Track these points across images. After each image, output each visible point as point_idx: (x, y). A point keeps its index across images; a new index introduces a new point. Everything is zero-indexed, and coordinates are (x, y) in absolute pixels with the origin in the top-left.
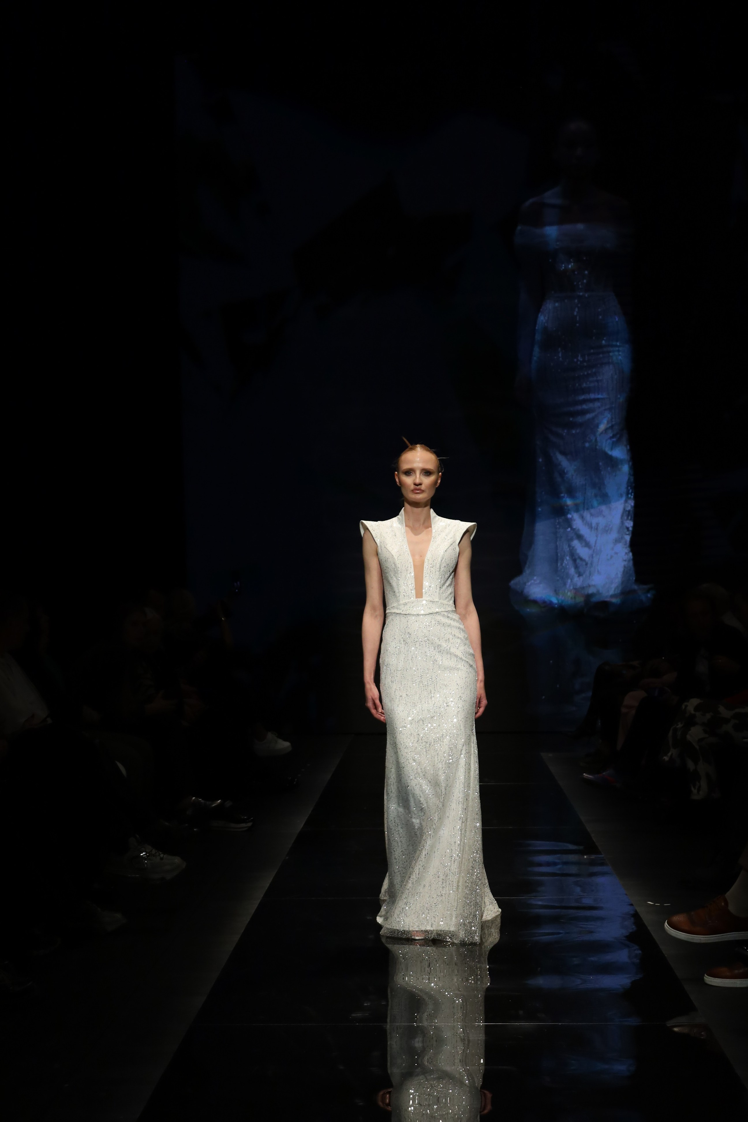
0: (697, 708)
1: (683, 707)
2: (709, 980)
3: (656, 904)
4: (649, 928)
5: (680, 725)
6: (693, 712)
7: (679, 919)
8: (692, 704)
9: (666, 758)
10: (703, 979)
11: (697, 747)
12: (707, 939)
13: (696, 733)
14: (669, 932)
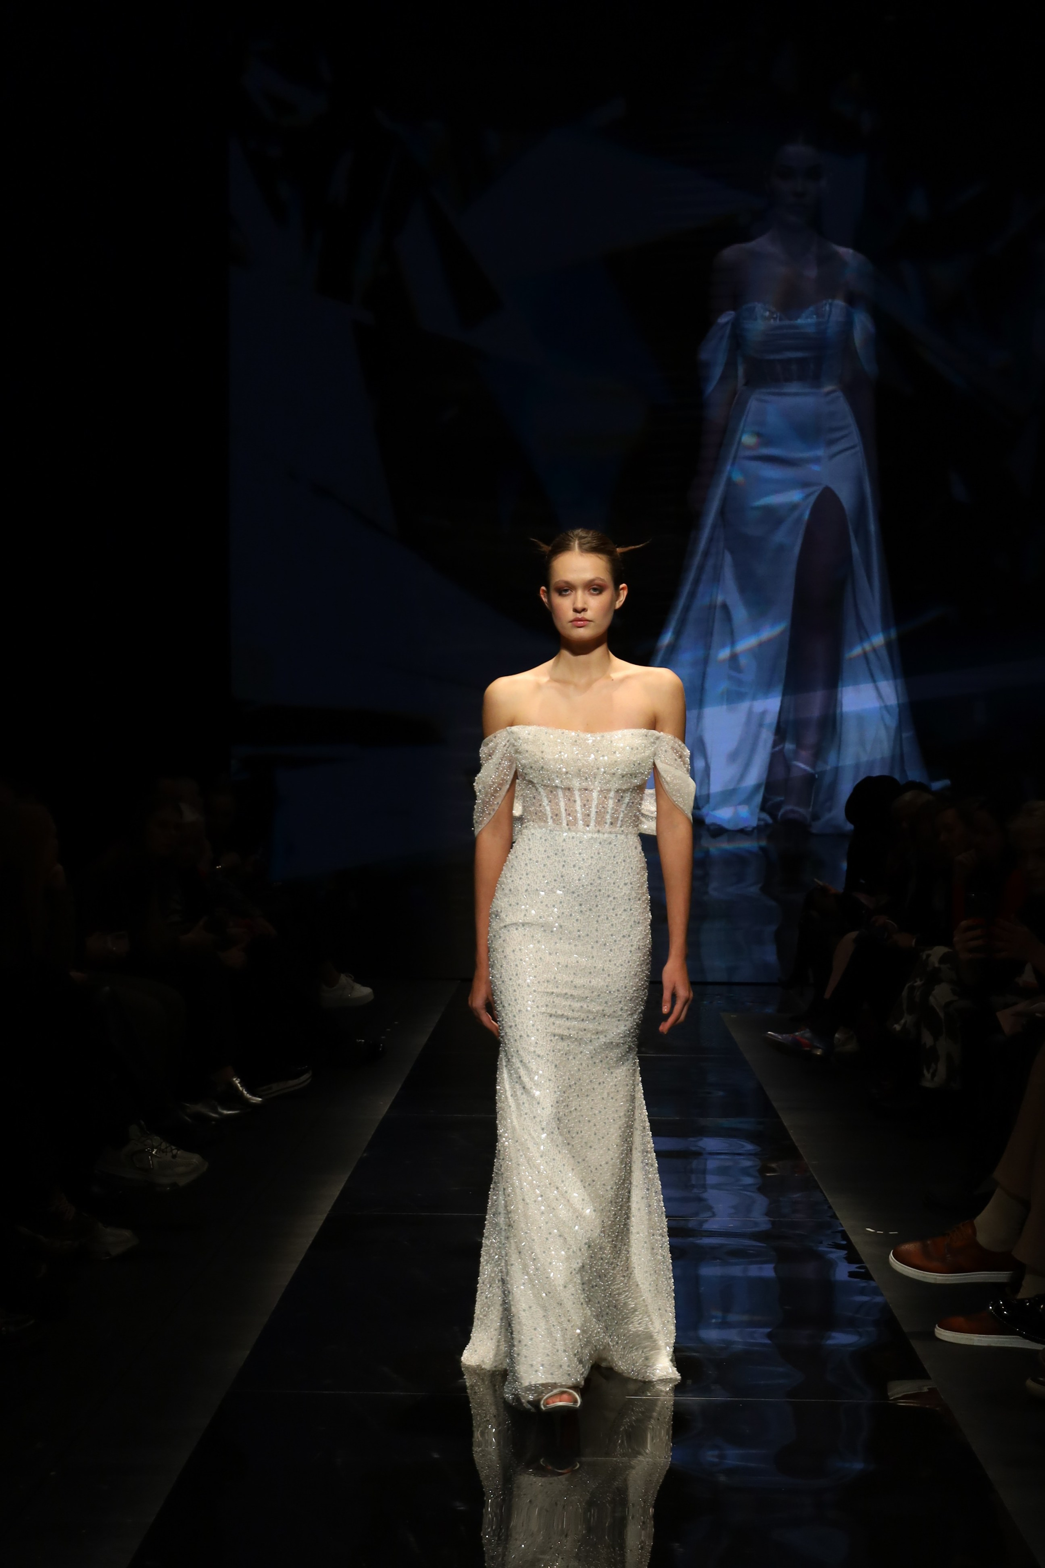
0: (943, 959)
1: (924, 957)
2: (941, 1334)
3: (878, 1232)
5: (918, 983)
6: (937, 965)
7: (909, 1249)
8: (936, 954)
9: (897, 1027)
10: (933, 1332)
11: (942, 1015)
12: (944, 1279)
13: (941, 994)
14: (894, 1267)
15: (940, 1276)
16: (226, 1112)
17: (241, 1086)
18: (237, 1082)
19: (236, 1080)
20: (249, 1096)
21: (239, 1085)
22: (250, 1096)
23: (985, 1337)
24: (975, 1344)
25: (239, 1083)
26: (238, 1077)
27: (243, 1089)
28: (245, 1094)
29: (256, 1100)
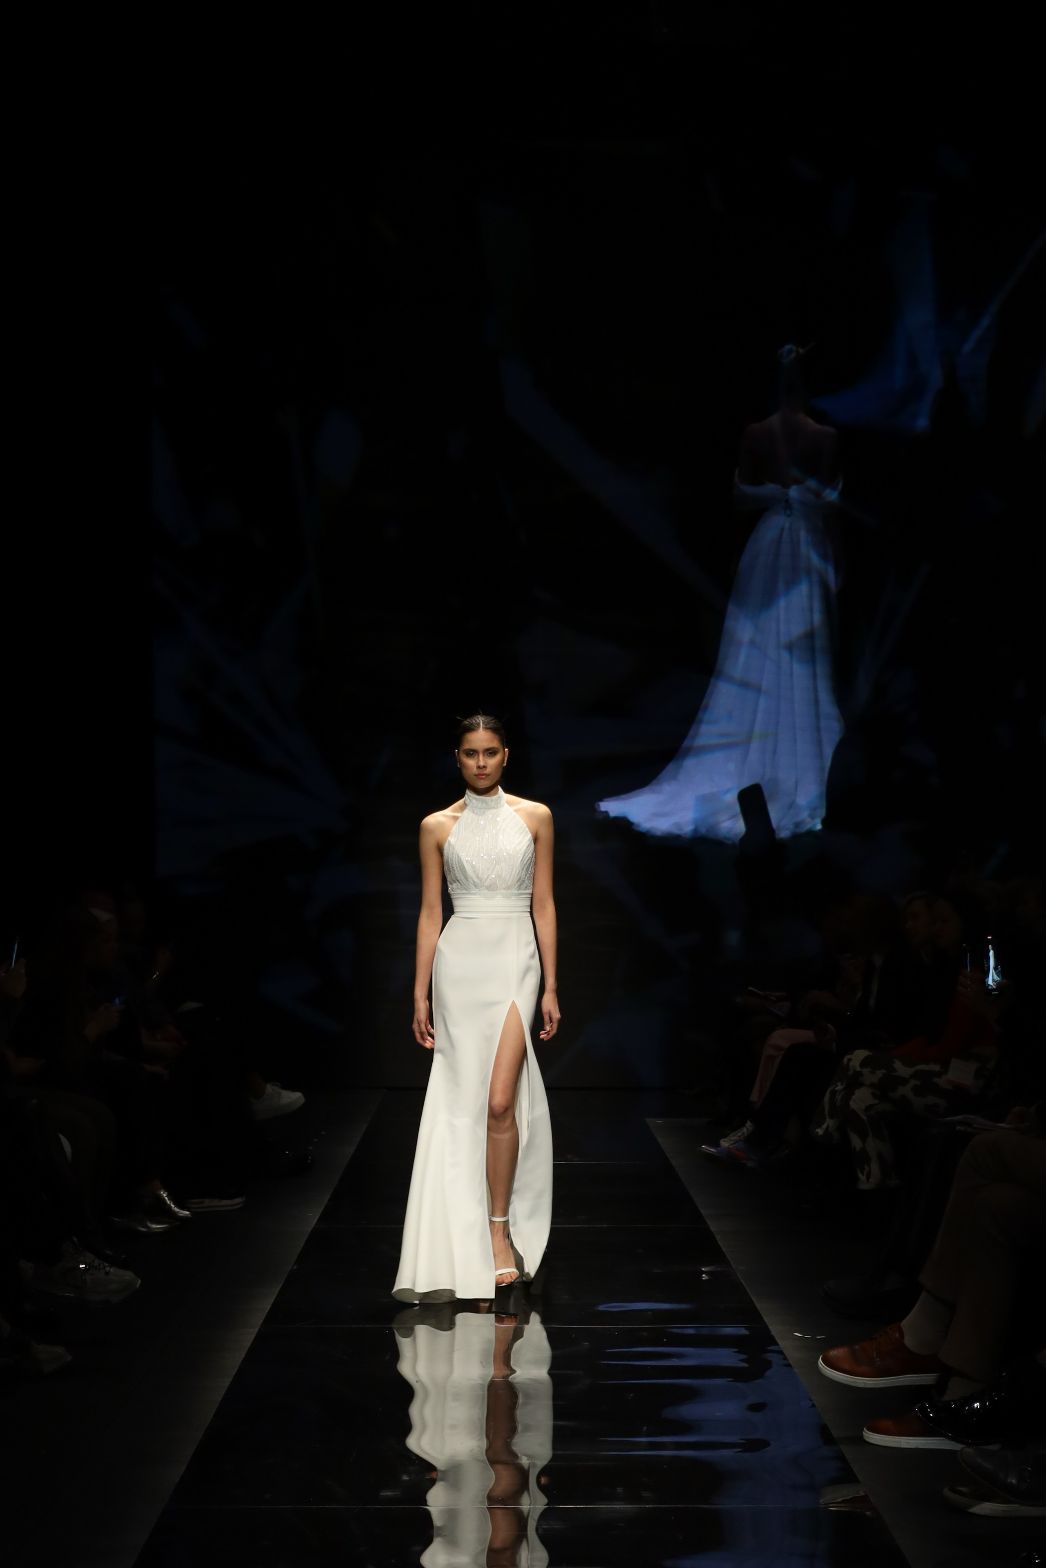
0: (864, 1063)
1: (845, 1060)
2: (871, 1437)
3: (806, 1336)
4: (797, 1370)
5: (840, 1087)
6: (859, 1069)
7: (838, 1354)
8: (857, 1058)
9: (820, 1132)
10: (862, 1436)
11: (865, 1118)
12: (873, 1382)
13: (862, 1098)
14: (823, 1372)
15: (869, 1380)
16: (154, 1226)
17: (169, 1200)
18: (165, 1195)
19: (164, 1193)
20: (176, 1209)
21: (166, 1198)
22: (178, 1210)
23: (913, 1439)
24: (903, 1447)
25: (166, 1196)
26: (166, 1190)
27: (170, 1203)
28: (173, 1208)
29: (184, 1214)
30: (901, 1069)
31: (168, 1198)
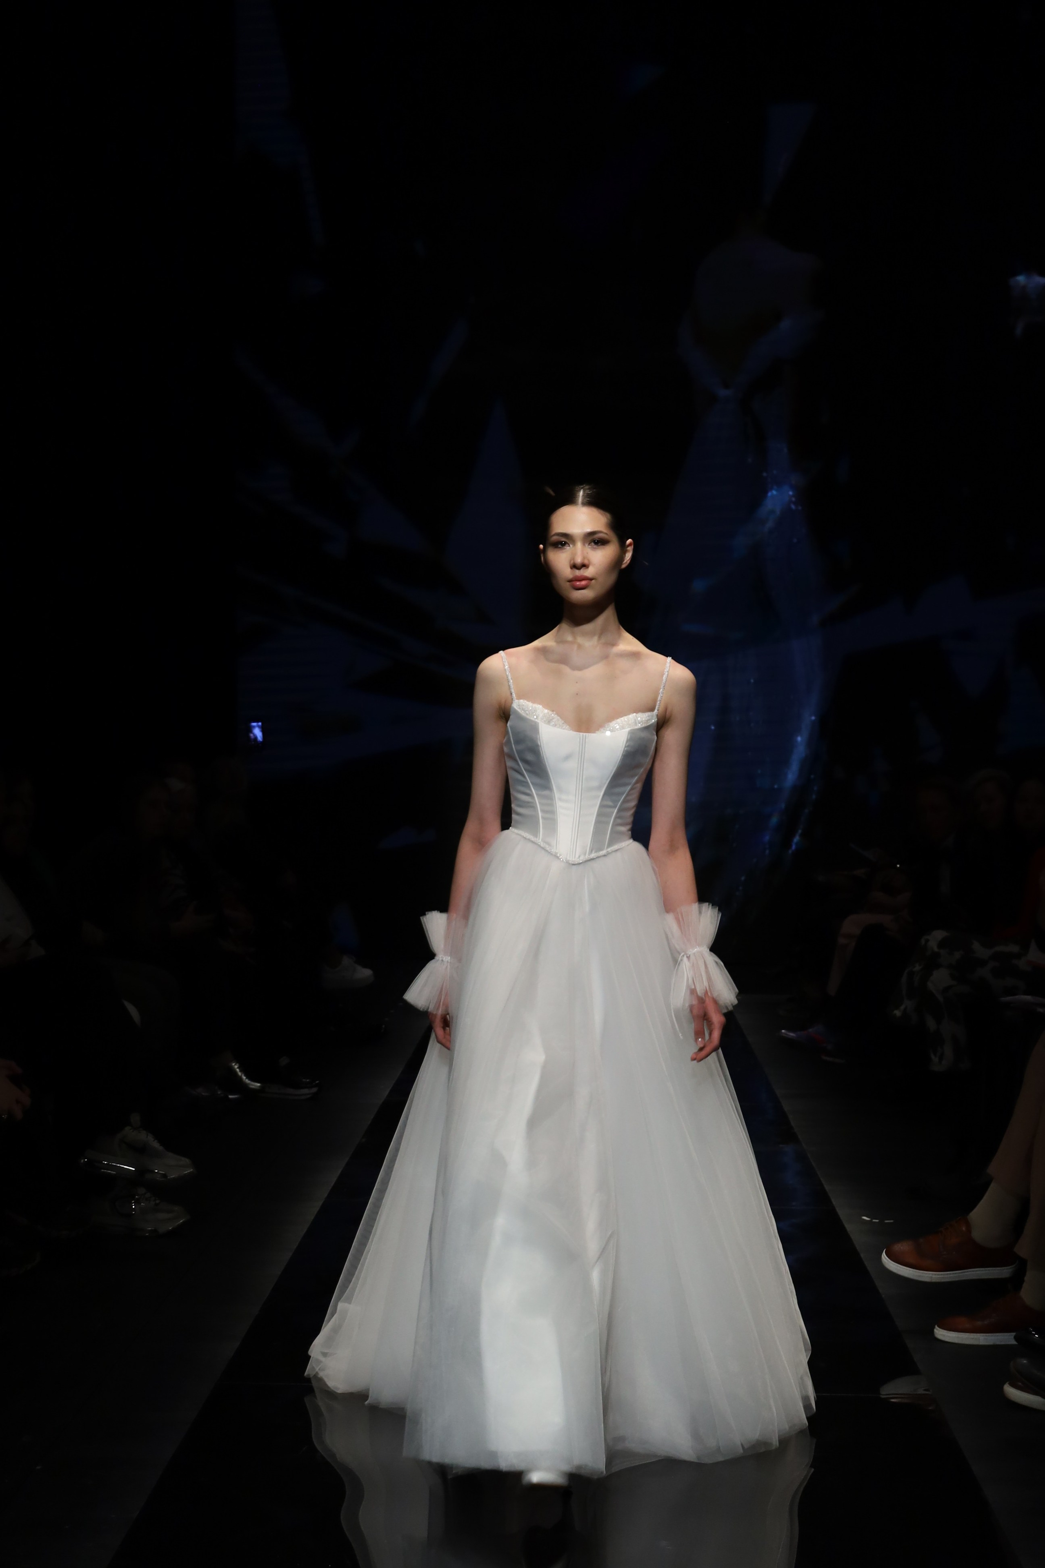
0: (942, 944)
1: (923, 941)
2: (941, 1334)
3: (874, 1220)
4: (862, 1255)
5: (917, 968)
6: (936, 949)
7: (902, 1248)
8: (934, 938)
9: (898, 1013)
10: (932, 1332)
11: (941, 999)
12: (940, 1277)
13: (940, 979)
14: (886, 1266)
17: (240, 1071)
18: (236, 1067)
19: (235, 1065)
20: (247, 1081)
21: (238, 1070)
22: (249, 1082)
26: (237, 1062)
27: (242, 1074)
28: (244, 1080)
29: (255, 1086)
30: (980, 950)
31: (239, 1069)
